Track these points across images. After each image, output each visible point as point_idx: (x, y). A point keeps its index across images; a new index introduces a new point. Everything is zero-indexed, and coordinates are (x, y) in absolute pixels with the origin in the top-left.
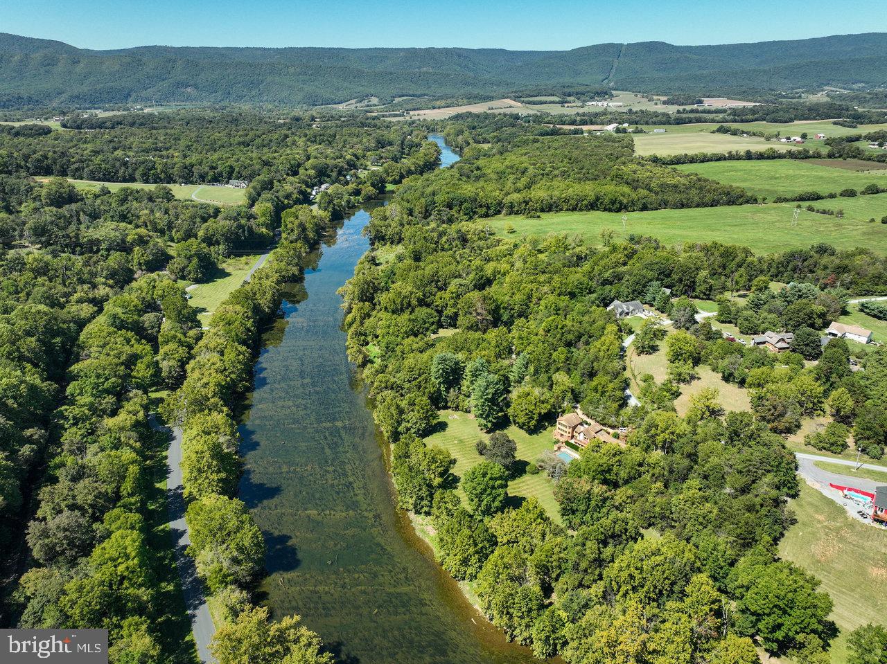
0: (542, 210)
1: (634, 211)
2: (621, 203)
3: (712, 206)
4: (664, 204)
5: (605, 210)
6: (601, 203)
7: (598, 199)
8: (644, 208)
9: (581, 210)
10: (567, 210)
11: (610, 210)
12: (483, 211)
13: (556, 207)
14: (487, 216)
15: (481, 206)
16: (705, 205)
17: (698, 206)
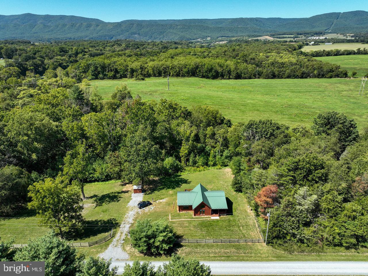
0: (155, 76)
1: (229, 78)
2: (217, 72)
3: (302, 77)
4: (259, 75)
5: (203, 77)
6: (200, 71)
7: (197, 67)
8: (238, 77)
9: (183, 76)
10: (173, 76)
11: (207, 77)
12: (111, 74)
13: (165, 73)
14: (114, 77)
15: (111, 71)
16: (296, 77)
17: (289, 77)
